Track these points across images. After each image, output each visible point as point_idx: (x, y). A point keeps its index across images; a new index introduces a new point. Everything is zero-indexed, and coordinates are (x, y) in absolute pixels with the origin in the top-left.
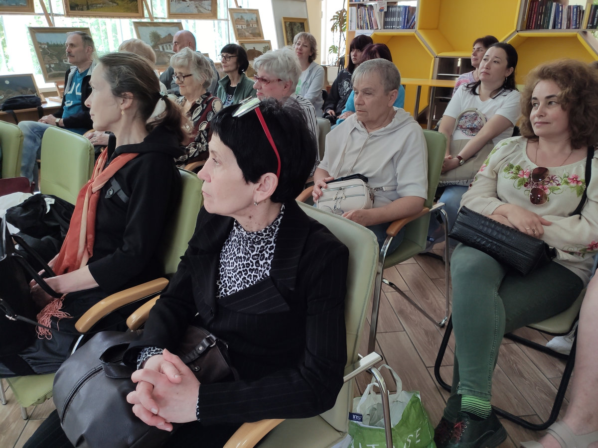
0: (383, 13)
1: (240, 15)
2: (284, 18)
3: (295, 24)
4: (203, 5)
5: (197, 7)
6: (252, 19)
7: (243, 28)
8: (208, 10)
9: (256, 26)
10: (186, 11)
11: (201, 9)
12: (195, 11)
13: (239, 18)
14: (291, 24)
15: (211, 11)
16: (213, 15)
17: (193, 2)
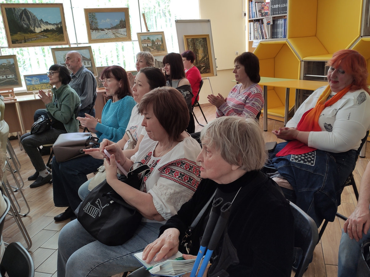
0: (270, 25)
1: (147, 36)
2: (185, 36)
3: (197, 39)
4: (119, 32)
5: (114, 34)
6: (158, 39)
7: (149, 45)
8: (124, 35)
9: (161, 43)
10: (105, 37)
11: (118, 35)
12: (113, 36)
13: (145, 39)
14: (193, 40)
15: (126, 35)
16: (128, 38)
17: (110, 30)
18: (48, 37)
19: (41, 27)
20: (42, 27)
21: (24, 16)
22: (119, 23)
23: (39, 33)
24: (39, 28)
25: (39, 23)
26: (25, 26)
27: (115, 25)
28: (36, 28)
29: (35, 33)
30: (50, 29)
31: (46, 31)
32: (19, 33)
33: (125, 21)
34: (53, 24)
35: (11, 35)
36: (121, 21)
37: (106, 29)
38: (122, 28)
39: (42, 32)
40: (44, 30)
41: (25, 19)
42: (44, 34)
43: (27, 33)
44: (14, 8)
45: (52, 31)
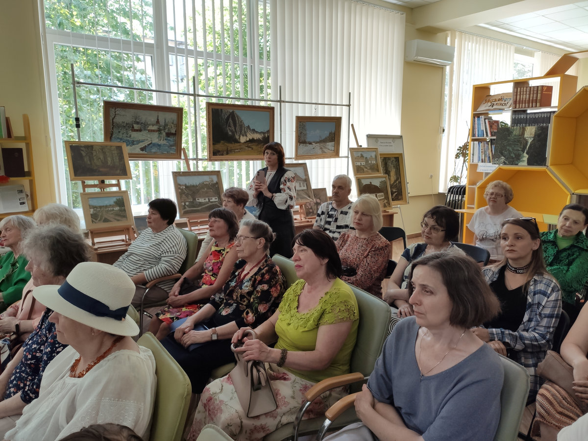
1: (360, 153)
4: (327, 146)
5: (321, 148)
6: (371, 156)
7: (362, 164)
8: (331, 150)
9: (375, 163)
11: (325, 150)
12: (320, 152)
13: (358, 156)
15: (334, 151)
16: (336, 154)
17: (318, 144)
18: (252, 149)
19: (246, 136)
20: (248, 135)
21: (230, 120)
22: (328, 135)
23: (243, 143)
24: (245, 137)
25: (246, 130)
26: (230, 133)
27: (323, 137)
28: (241, 136)
29: (240, 142)
30: (256, 139)
31: (252, 141)
32: (222, 141)
33: (334, 134)
34: (260, 133)
35: (213, 144)
36: (330, 133)
37: (314, 142)
38: (330, 142)
39: (247, 141)
40: (250, 139)
41: (232, 124)
42: (249, 145)
43: (231, 143)
44: (221, 110)
45: (257, 142)
